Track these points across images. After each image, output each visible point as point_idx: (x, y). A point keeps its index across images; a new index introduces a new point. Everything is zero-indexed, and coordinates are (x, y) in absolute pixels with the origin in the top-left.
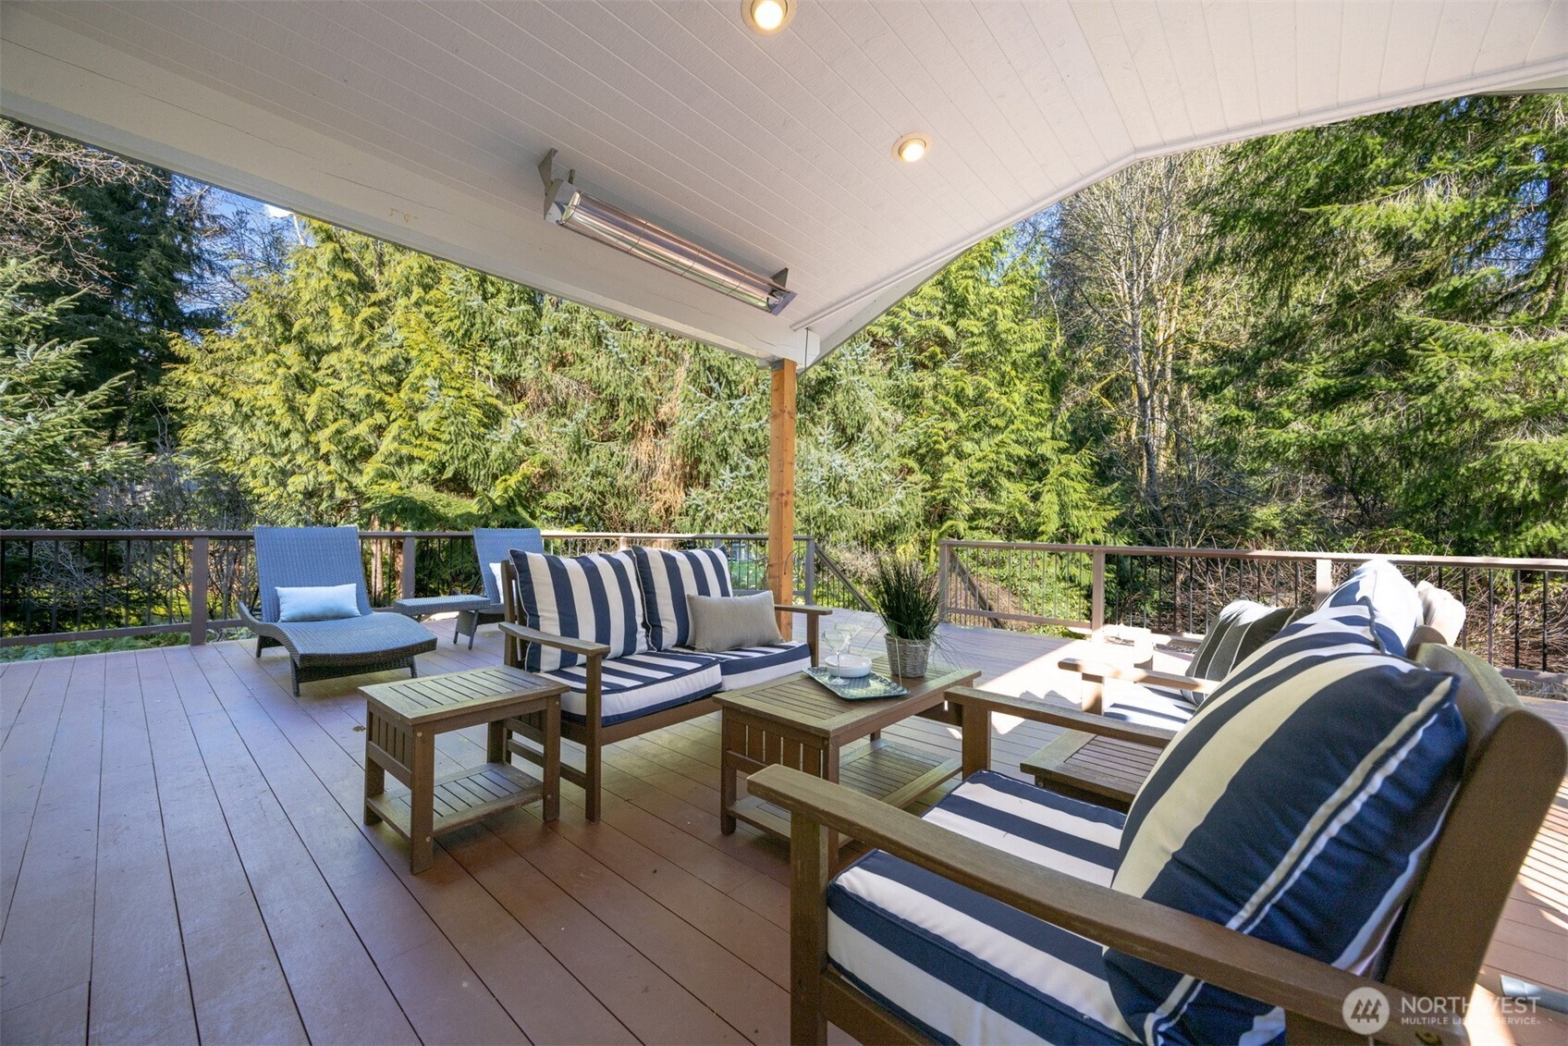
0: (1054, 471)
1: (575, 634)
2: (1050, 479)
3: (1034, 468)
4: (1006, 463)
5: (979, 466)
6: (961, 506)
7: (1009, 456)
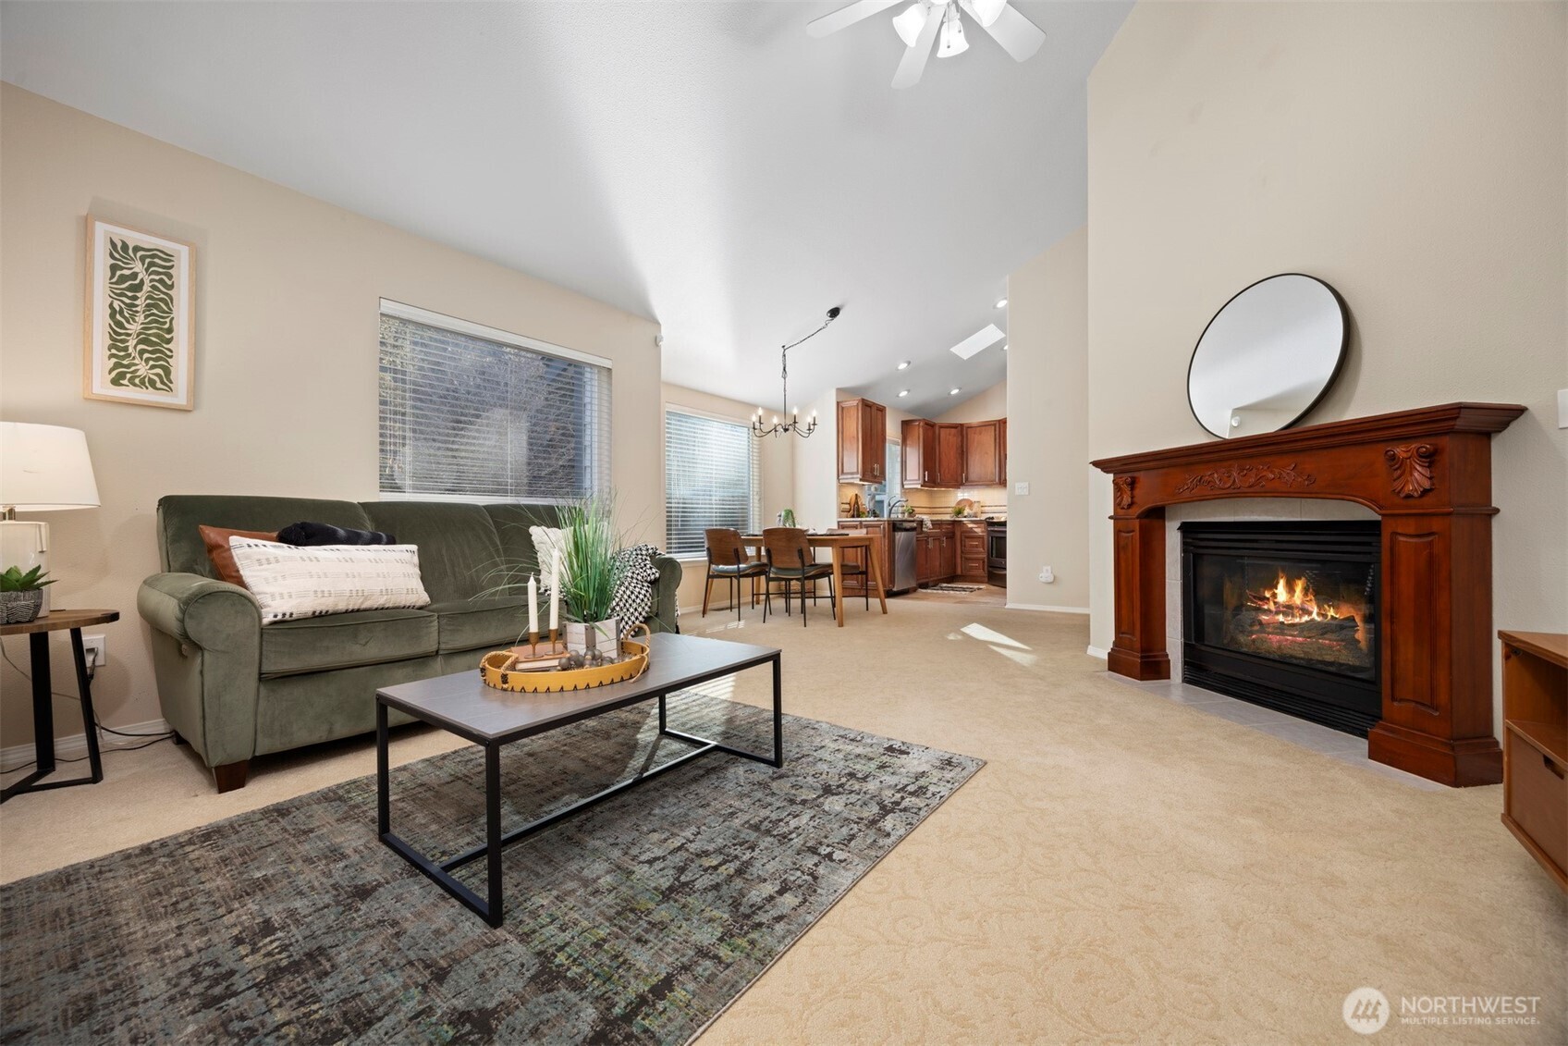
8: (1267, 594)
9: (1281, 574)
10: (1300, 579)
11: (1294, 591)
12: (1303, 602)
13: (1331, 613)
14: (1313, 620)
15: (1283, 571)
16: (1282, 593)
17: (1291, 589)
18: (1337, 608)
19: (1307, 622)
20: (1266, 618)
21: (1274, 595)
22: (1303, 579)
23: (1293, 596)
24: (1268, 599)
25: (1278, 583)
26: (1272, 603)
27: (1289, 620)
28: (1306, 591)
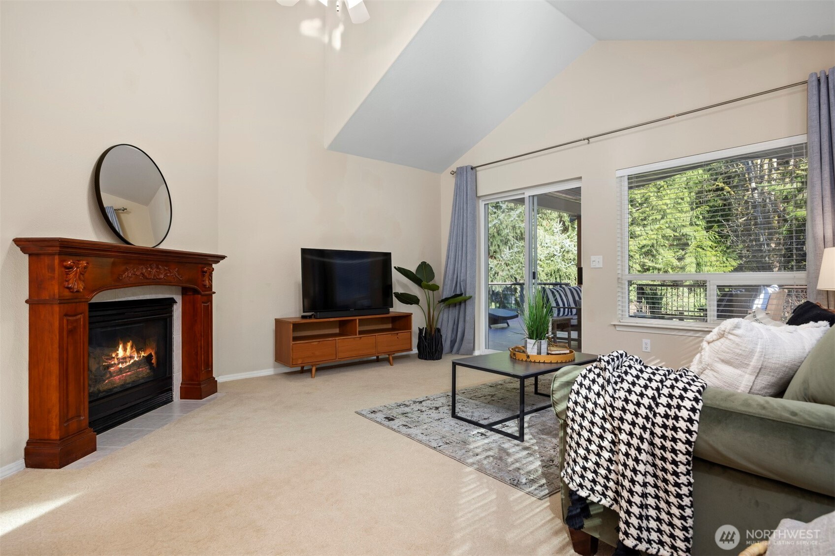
0: (693, 244)
1: (559, 305)
2: (691, 248)
3: (681, 243)
4: (662, 240)
5: (644, 242)
6: (634, 266)
7: (664, 237)
8: (114, 356)
9: (120, 342)
10: (129, 342)
11: (127, 349)
12: (131, 353)
13: (143, 354)
14: (135, 361)
15: (121, 340)
16: (121, 353)
17: (125, 350)
18: (144, 351)
19: (132, 363)
20: (113, 368)
21: (117, 355)
22: (131, 341)
23: (126, 352)
24: (114, 358)
25: (119, 347)
26: (116, 359)
27: (125, 365)
28: (132, 347)
